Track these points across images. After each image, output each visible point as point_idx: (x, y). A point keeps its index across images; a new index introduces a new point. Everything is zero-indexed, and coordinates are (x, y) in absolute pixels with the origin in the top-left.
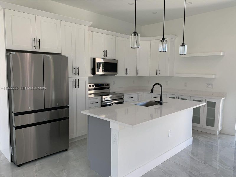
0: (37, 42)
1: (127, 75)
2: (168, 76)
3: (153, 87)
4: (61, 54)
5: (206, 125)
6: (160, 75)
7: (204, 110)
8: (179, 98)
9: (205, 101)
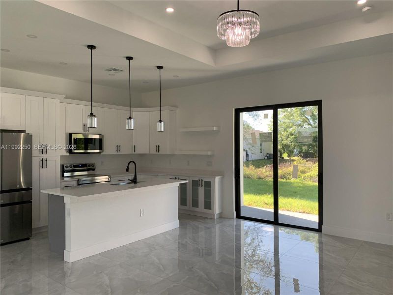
1: (119, 153)
3: (128, 165)
4: (25, 131)
6: (161, 152)
7: (201, 191)
8: (178, 179)
9: (202, 181)
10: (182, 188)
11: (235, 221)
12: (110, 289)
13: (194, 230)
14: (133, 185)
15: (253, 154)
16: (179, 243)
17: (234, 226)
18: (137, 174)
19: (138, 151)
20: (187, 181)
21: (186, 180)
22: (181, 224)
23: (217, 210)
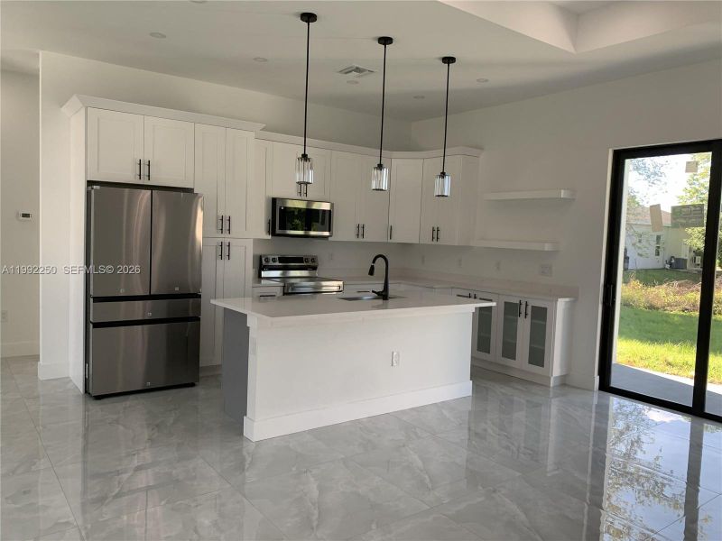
0: (144, 166)
1: (361, 239)
2: (456, 244)
3: (374, 262)
4: (193, 189)
5: (530, 362)
6: (441, 242)
7: (524, 326)
8: (475, 298)
9: (527, 305)
10: (483, 317)
11: (596, 395)
12: (316, 512)
13: (503, 407)
14: (380, 302)
15: (641, 255)
16: (469, 429)
17: (594, 406)
18: (390, 282)
19: (397, 238)
20: (494, 304)
21: (491, 301)
22: (476, 388)
23: (556, 368)
